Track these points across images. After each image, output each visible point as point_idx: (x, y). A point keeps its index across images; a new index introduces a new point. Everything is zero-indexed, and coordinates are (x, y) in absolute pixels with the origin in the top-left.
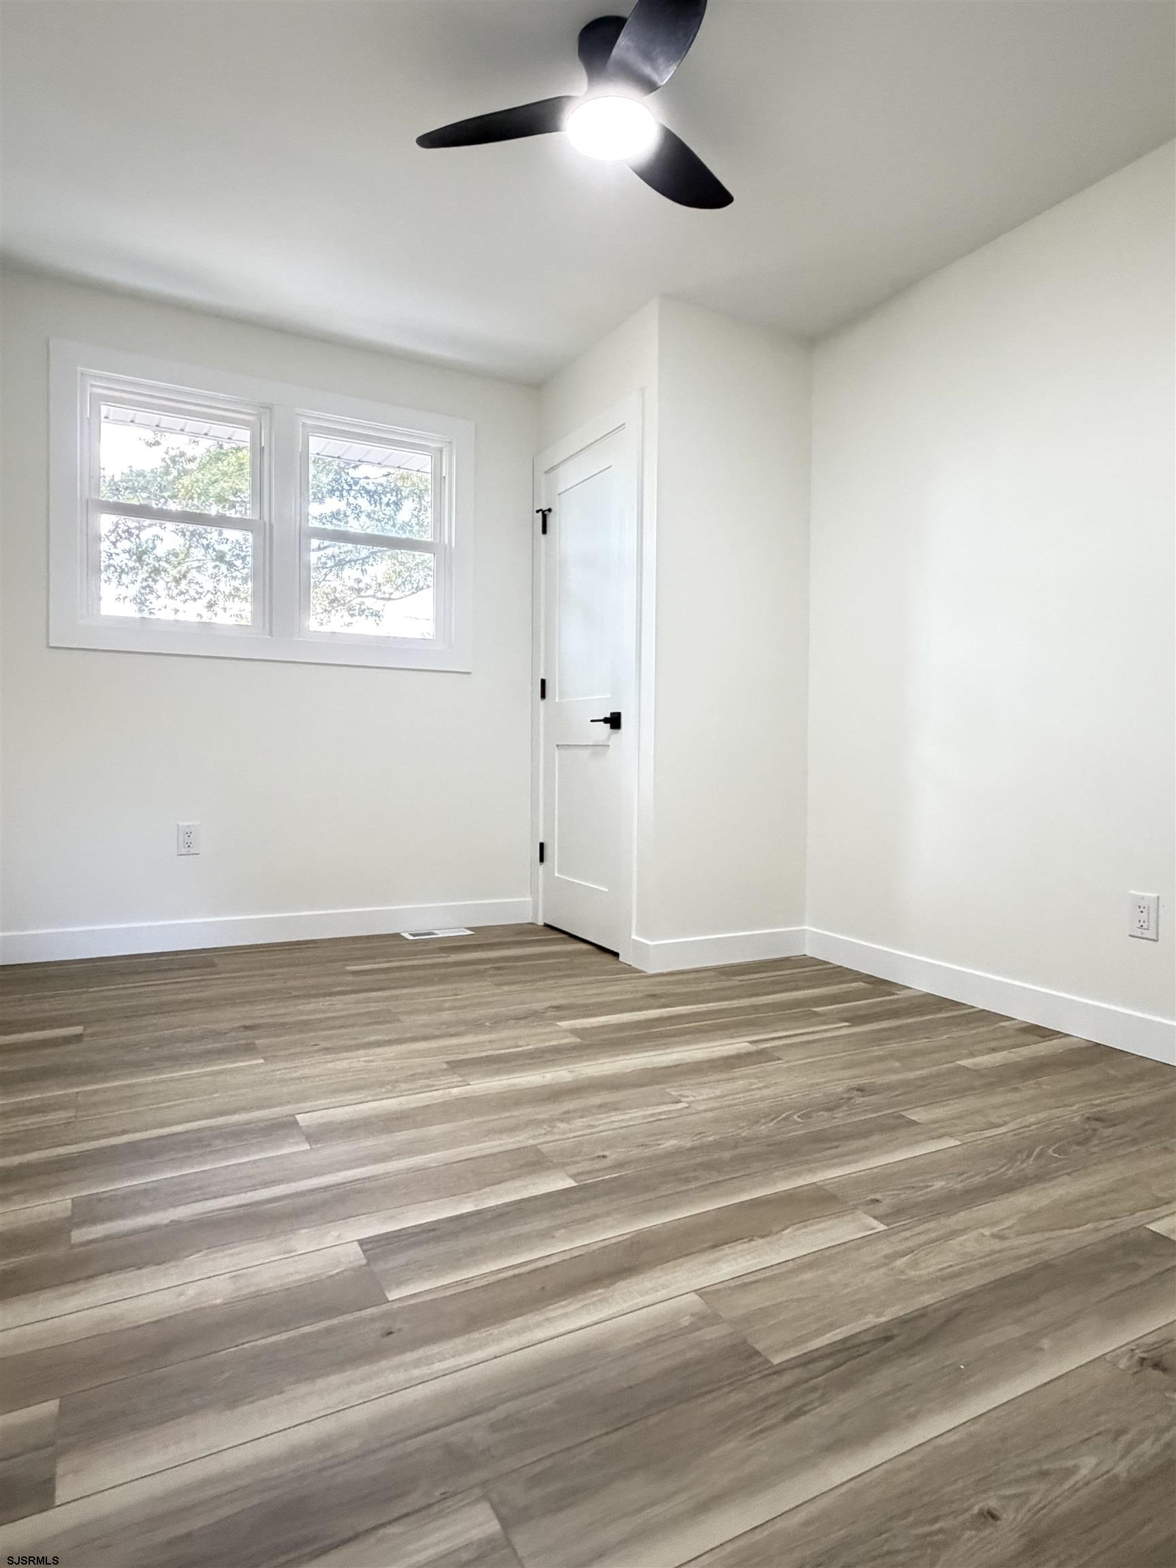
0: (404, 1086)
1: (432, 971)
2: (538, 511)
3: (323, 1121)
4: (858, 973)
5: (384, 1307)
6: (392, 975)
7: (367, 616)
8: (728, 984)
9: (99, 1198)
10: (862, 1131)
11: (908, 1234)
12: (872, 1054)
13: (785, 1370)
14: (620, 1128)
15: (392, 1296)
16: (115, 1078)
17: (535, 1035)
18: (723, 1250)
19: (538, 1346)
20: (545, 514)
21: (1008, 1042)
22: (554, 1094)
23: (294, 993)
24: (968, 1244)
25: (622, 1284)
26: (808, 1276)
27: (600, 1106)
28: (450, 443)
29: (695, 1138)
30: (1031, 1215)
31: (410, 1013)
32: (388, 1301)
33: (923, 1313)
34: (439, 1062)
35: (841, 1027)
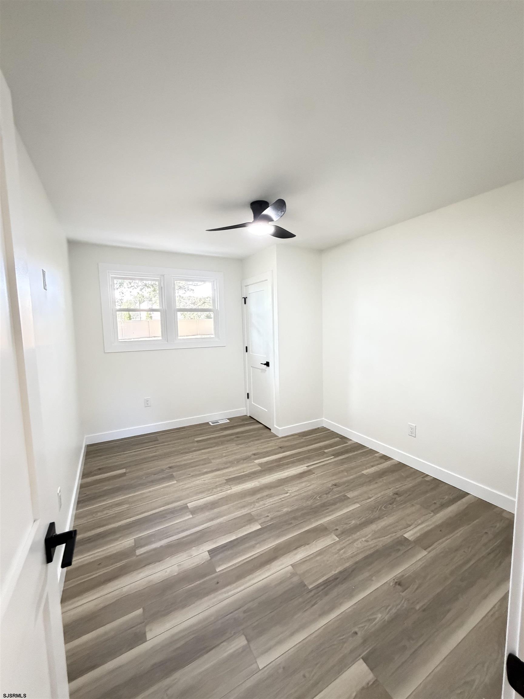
0: (215, 490)
1: (219, 440)
2: (243, 298)
3: (194, 506)
4: (338, 434)
5: (216, 574)
6: (209, 442)
7: (190, 291)
8: (302, 440)
9: (141, 538)
10: (334, 503)
11: (344, 541)
12: (339, 470)
13: (312, 590)
14: (273, 504)
15: (218, 570)
16: (138, 490)
17: (249, 467)
18: (298, 550)
19: (253, 585)
20: (245, 299)
21: (376, 463)
22: (254, 492)
23: (182, 452)
24: (358, 545)
25: (273, 564)
26: (318, 558)
27: (267, 496)
28: (216, 279)
29: (292, 507)
30: (375, 532)
31: (213, 459)
32: (217, 572)
33: (345, 570)
34: (222, 480)
35: (331, 459)
